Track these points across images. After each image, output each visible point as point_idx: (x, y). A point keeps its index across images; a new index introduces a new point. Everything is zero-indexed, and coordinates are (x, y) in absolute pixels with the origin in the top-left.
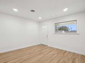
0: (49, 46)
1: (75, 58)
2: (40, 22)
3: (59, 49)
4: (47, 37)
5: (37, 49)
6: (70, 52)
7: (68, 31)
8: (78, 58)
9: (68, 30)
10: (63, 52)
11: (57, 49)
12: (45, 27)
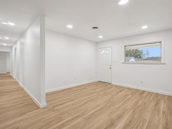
0: (113, 83)
1: (159, 99)
2: (96, 43)
3: (132, 89)
4: (110, 68)
5: (97, 88)
6: (150, 92)
7: (140, 57)
8: (164, 99)
9: (142, 55)
10: (140, 92)
11: (129, 88)
12: (108, 52)
